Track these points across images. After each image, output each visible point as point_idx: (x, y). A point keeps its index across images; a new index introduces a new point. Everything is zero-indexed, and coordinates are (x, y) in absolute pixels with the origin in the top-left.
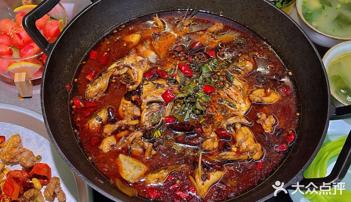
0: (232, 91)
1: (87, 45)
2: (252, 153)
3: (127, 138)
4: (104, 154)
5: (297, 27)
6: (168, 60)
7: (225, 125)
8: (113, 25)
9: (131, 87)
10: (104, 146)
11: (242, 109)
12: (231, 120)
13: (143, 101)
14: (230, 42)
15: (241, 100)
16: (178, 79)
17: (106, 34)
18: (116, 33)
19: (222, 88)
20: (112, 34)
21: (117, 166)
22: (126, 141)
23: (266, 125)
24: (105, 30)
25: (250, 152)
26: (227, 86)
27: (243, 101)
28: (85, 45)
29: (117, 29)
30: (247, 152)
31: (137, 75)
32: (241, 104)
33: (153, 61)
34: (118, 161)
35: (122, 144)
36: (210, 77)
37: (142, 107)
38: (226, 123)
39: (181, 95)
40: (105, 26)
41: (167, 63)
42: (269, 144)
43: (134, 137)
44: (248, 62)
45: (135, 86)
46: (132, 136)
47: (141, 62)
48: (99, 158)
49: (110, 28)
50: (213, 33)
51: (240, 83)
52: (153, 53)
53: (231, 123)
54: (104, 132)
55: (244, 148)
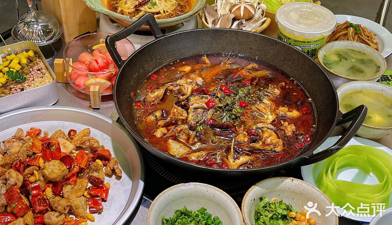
0: (261, 106)
1: (149, 70)
2: (275, 146)
3: (176, 128)
4: (157, 138)
5: (316, 64)
6: (212, 84)
7: (254, 128)
8: (171, 59)
9: (181, 97)
10: (157, 133)
11: (269, 119)
12: (260, 125)
13: (190, 107)
14: (263, 77)
15: (269, 113)
16: (219, 95)
17: (164, 64)
18: (172, 65)
19: (254, 104)
20: (169, 65)
21: (166, 146)
22: (175, 130)
23: (288, 130)
24: (164, 62)
25: (273, 145)
26: (258, 103)
27: (270, 113)
28: (148, 69)
29: (173, 63)
30: (271, 145)
31: (187, 90)
32: (268, 115)
33: (200, 83)
34: (167, 144)
35: (171, 133)
36: (245, 96)
37: (189, 111)
38: (256, 126)
39: (220, 105)
40: (164, 59)
41: (211, 86)
42: (290, 142)
43: (181, 128)
44: (276, 89)
45: (185, 97)
46: (180, 127)
47: (191, 83)
48: (153, 140)
49: (168, 61)
50: (250, 70)
51: (268, 102)
52: (201, 79)
53: (260, 126)
54: (158, 124)
55: (269, 142)
